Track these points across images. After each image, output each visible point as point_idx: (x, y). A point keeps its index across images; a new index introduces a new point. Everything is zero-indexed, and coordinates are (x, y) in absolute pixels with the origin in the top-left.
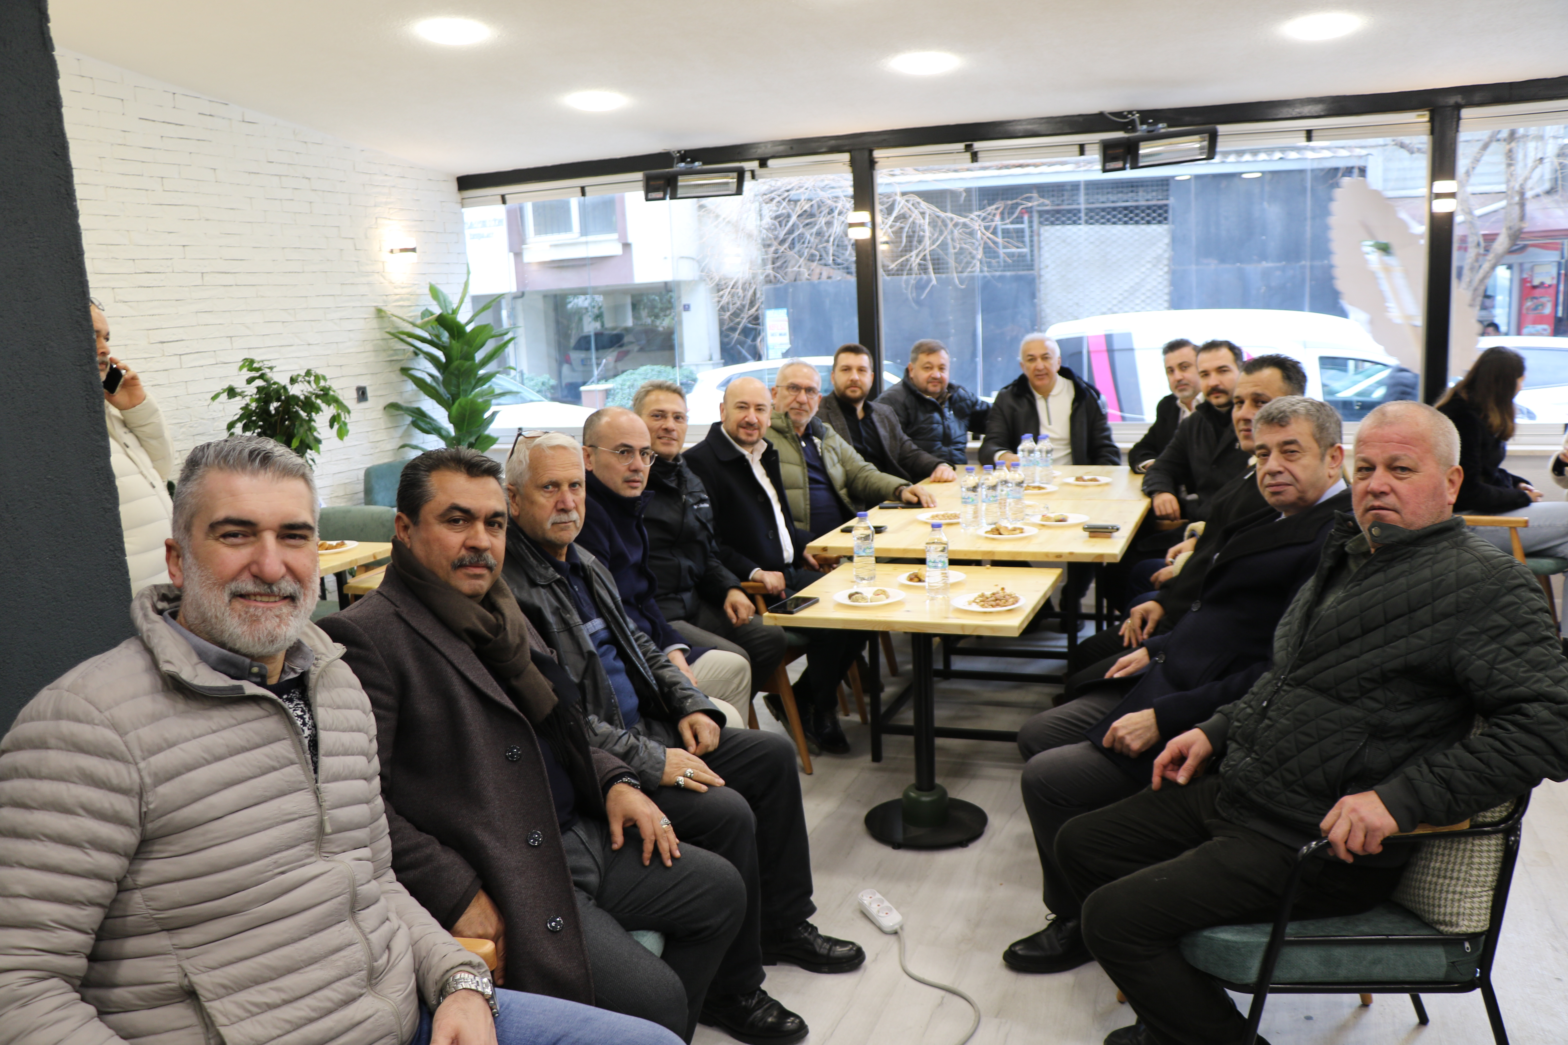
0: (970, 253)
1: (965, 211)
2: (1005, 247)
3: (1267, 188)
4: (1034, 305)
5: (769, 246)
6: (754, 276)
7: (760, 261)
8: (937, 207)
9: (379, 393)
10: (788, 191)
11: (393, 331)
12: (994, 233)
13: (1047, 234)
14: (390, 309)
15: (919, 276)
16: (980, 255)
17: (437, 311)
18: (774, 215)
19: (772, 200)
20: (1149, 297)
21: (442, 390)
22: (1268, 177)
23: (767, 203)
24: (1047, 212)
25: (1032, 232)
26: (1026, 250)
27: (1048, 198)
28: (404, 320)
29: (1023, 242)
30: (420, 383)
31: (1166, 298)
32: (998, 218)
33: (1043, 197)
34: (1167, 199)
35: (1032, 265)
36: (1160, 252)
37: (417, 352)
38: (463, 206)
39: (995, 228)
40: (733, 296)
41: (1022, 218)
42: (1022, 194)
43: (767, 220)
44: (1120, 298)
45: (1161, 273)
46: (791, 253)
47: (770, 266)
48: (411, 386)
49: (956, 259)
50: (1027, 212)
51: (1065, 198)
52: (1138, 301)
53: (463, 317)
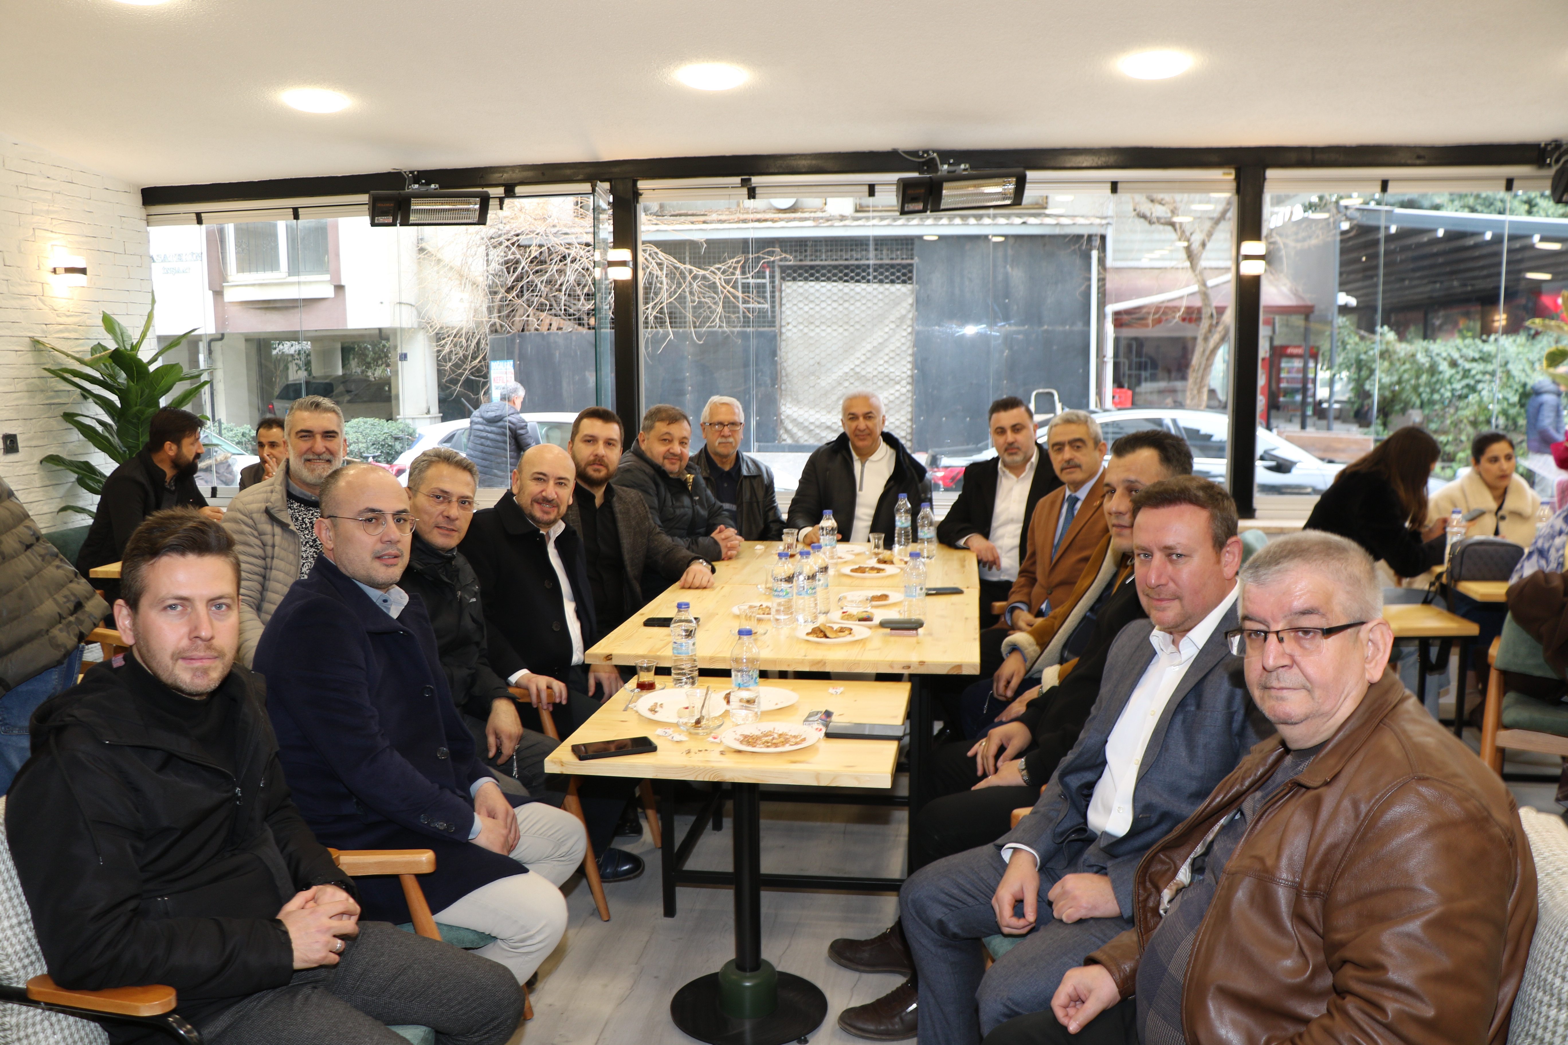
0: (710, 307)
1: (704, 263)
2: (745, 302)
3: (1010, 252)
4: (775, 363)
5: (496, 293)
6: (479, 324)
7: (485, 310)
8: (675, 258)
9: (34, 443)
10: (517, 235)
11: (53, 368)
12: (735, 287)
13: (789, 291)
14: (51, 340)
15: (654, 330)
16: (720, 309)
17: (112, 346)
18: (501, 260)
19: (501, 244)
20: (892, 358)
21: (115, 440)
22: (1011, 241)
23: (495, 247)
24: (789, 267)
25: (773, 287)
26: (767, 306)
27: (791, 253)
28: (68, 355)
29: (764, 298)
30: (88, 432)
31: (910, 359)
32: (738, 272)
33: (786, 252)
34: (912, 259)
35: (774, 322)
36: (904, 312)
37: (86, 394)
38: (148, 224)
39: (736, 282)
40: (455, 345)
41: (764, 272)
42: (764, 248)
43: (495, 266)
44: (863, 358)
45: (905, 334)
46: (520, 301)
47: (496, 315)
48: (76, 436)
49: (694, 312)
50: (768, 267)
51: (808, 253)
52: (881, 362)
53: (144, 355)
